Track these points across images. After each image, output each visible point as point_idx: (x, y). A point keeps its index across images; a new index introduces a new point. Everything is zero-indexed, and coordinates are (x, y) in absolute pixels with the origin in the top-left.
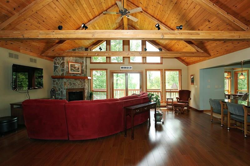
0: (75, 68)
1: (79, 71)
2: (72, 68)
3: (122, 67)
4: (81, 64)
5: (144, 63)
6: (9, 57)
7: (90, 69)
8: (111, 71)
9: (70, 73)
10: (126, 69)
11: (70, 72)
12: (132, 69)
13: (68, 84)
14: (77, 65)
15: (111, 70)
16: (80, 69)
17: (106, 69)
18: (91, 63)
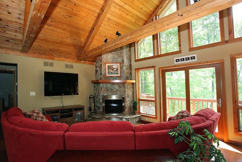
0: (113, 69)
1: (118, 74)
2: (109, 70)
3: (176, 60)
4: (120, 63)
5: (227, 42)
6: (44, 66)
7: (135, 69)
8: (161, 68)
9: (108, 77)
10: (185, 62)
11: (107, 75)
12: (195, 60)
13: (105, 91)
14: (115, 66)
15: (159, 67)
16: (119, 70)
17: (153, 67)
18: (136, 61)
